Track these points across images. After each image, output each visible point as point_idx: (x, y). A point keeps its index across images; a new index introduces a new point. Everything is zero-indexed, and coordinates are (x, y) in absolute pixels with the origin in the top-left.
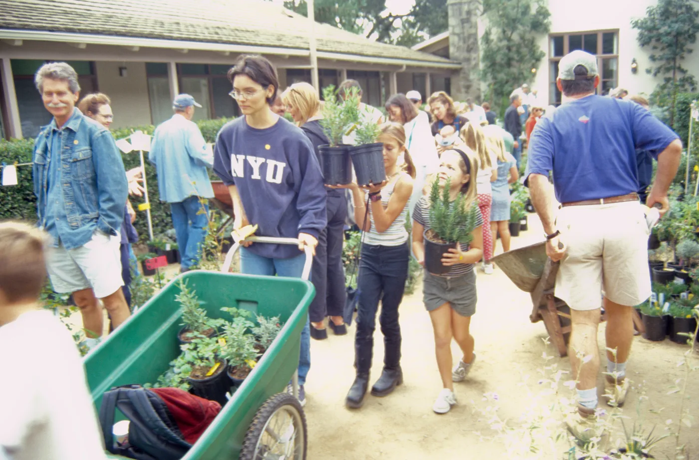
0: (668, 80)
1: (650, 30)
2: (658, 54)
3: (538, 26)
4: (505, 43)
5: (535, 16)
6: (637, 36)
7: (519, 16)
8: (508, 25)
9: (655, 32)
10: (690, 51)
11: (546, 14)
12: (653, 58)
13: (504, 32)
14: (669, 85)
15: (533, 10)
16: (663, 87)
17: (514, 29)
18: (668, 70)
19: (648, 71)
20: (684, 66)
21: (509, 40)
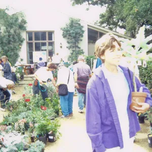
0: (73, 51)
1: (67, 31)
2: (70, 41)
3: (22, 27)
4: (7, 34)
5: (20, 23)
6: (62, 33)
7: (14, 22)
8: (8, 25)
9: (68, 32)
10: (81, 40)
11: (25, 22)
12: (68, 42)
13: (7, 28)
14: (74, 53)
15: (20, 21)
16: (72, 54)
17: (11, 27)
18: (73, 47)
19: (67, 47)
20: (79, 46)
21: (9, 32)
